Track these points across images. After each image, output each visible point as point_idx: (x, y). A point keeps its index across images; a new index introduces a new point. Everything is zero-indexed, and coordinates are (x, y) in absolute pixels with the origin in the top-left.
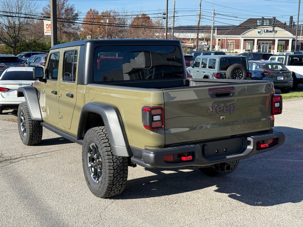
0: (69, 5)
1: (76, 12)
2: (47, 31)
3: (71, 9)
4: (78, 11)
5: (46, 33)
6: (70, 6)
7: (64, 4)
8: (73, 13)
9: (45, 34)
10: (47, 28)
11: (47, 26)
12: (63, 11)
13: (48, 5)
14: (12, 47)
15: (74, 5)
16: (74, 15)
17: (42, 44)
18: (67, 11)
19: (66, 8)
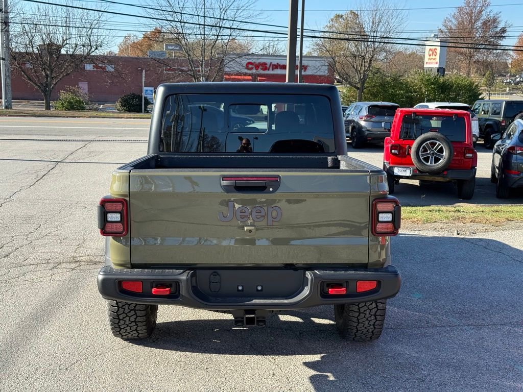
0: (491, 13)
1: (501, 26)
2: (430, 61)
3: (495, 20)
4: (506, 22)
5: (427, 63)
6: (492, 15)
7: (481, 11)
8: (496, 27)
9: (426, 66)
10: (430, 56)
11: (431, 53)
12: (479, 24)
13: (453, 14)
14: (358, 88)
15: (500, 12)
16: (498, 30)
17: (407, 84)
18: (486, 24)
19: (485, 18)
